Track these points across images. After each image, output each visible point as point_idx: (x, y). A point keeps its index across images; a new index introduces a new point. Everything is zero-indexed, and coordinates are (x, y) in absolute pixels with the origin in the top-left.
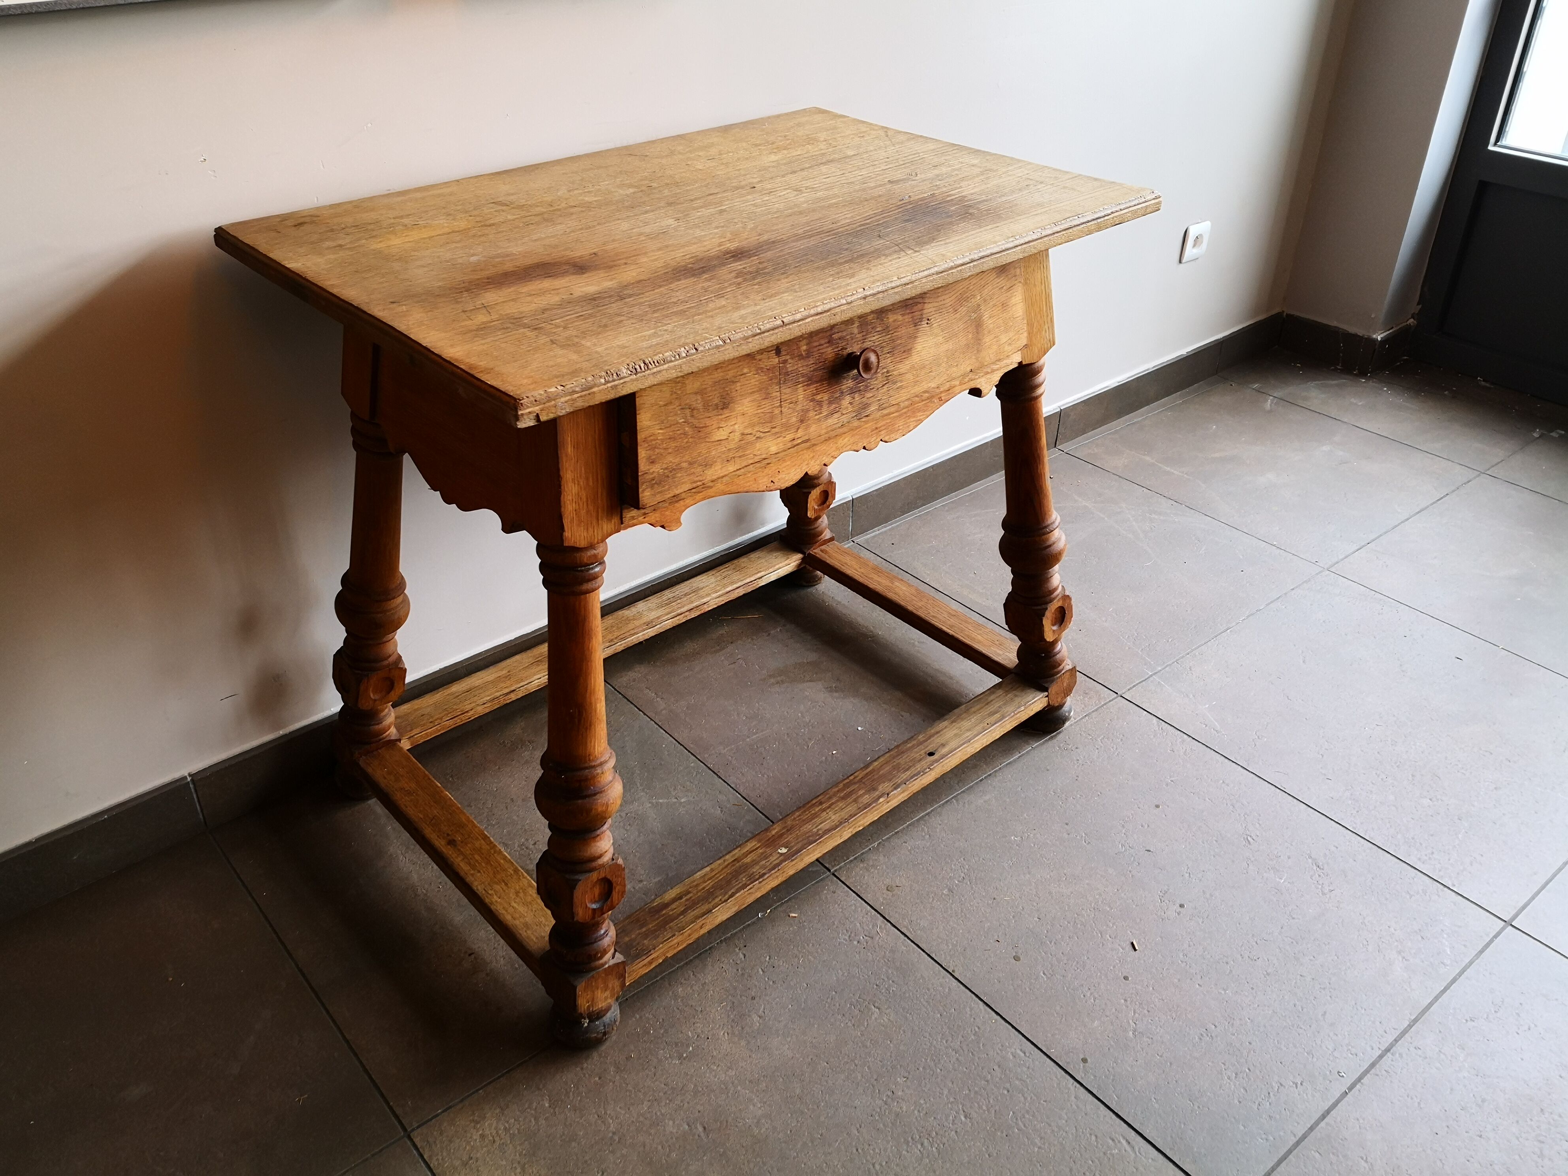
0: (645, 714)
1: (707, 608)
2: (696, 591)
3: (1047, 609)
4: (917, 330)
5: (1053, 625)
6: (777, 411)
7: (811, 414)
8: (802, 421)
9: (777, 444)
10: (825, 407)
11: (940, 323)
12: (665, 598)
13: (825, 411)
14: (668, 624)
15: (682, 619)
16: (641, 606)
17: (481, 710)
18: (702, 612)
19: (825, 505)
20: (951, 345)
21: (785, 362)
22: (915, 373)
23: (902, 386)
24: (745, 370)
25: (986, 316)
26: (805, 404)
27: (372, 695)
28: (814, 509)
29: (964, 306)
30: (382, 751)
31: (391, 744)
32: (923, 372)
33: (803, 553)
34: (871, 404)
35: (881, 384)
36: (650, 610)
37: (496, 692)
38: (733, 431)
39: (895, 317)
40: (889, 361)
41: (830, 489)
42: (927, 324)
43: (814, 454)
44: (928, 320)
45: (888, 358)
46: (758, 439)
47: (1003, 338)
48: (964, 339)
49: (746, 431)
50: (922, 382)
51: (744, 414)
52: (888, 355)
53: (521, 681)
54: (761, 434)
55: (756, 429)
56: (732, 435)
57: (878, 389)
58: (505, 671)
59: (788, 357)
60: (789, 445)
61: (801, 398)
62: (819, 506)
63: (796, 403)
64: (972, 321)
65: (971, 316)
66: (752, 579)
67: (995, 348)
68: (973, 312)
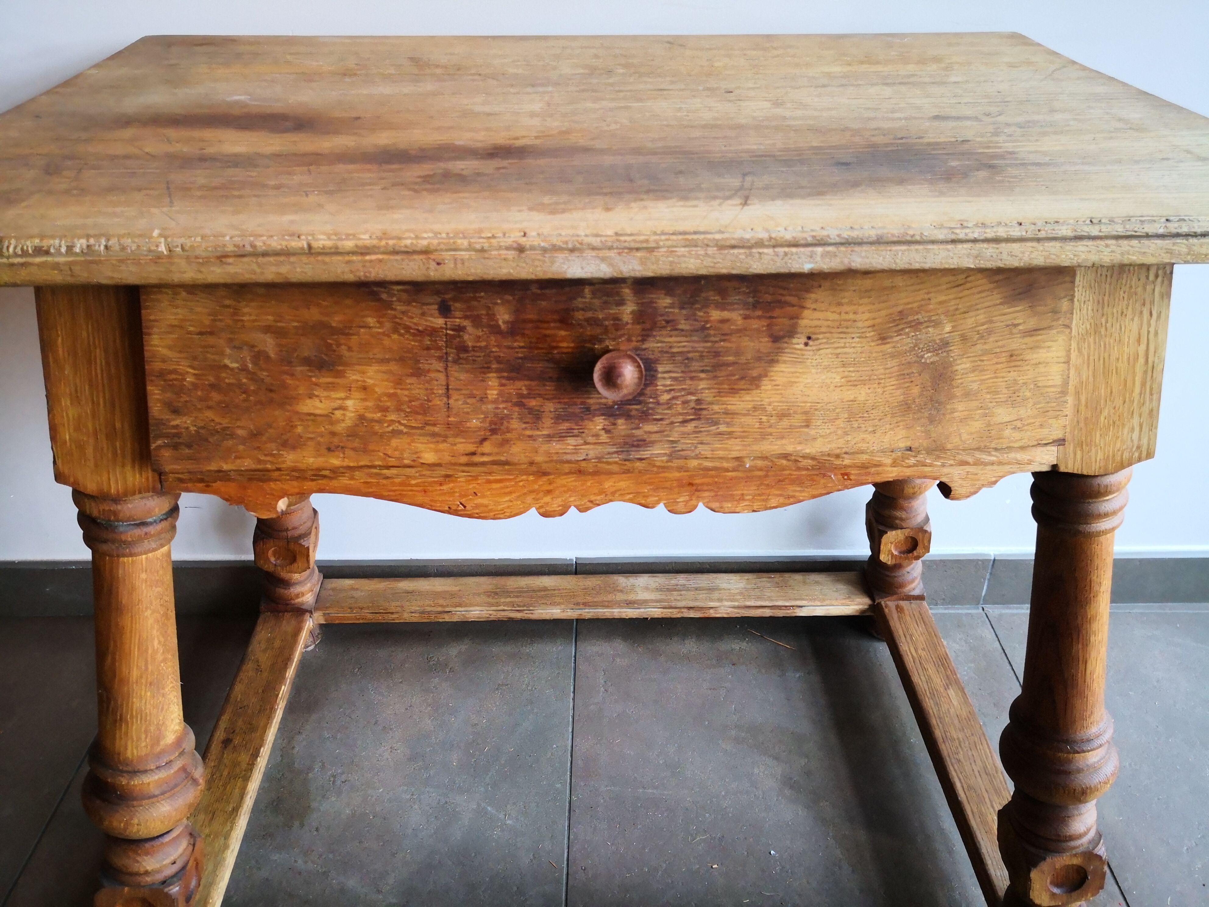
0: (574, 699)
1: (712, 614)
2: (711, 590)
3: (1045, 859)
4: (780, 351)
5: (1057, 885)
6: (438, 402)
7: (515, 424)
8: (494, 431)
9: (437, 451)
10: (547, 422)
11: (839, 351)
12: (673, 582)
13: (547, 426)
14: (655, 612)
15: (675, 614)
16: (643, 580)
17: (407, 617)
18: (706, 615)
19: (911, 554)
20: (862, 394)
21: (460, 329)
22: (764, 418)
23: (730, 433)
24: (371, 321)
25: (962, 366)
26: (501, 406)
27: (273, 559)
28: (892, 554)
29: (908, 334)
30: (287, 615)
31: (300, 612)
32: (785, 423)
33: (872, 599)
34: (653, 442)
35: (680, 418)
36: (647, 589)
37: (428, 605)
38: (342, 408)
39: (726, 314)
40: (702, 385)
41: (920, 537)
42: (806, 344)
43: (551, 487)
44: (809, 338)
45: (702, 379)
46: (396, 433)
47: (1003, 414)
48: (899, 392)
49: (369, 415)
50: (782, 438)
51: (365, 388)
52: (703, 375)
53: (460, 605)
54: (401, 428)
55: (392, 417)
56: (338, 414)
57: (672, 423)
58: (457, 588)
59: (466, 323)
60: (464, 459)
61: (493, 394)
62: (900, 552)
63: (483, 399)
64: (926, 366)
65: (922, 357)
66: (787, 604)
67: (977, 425)
68: (928, 351)
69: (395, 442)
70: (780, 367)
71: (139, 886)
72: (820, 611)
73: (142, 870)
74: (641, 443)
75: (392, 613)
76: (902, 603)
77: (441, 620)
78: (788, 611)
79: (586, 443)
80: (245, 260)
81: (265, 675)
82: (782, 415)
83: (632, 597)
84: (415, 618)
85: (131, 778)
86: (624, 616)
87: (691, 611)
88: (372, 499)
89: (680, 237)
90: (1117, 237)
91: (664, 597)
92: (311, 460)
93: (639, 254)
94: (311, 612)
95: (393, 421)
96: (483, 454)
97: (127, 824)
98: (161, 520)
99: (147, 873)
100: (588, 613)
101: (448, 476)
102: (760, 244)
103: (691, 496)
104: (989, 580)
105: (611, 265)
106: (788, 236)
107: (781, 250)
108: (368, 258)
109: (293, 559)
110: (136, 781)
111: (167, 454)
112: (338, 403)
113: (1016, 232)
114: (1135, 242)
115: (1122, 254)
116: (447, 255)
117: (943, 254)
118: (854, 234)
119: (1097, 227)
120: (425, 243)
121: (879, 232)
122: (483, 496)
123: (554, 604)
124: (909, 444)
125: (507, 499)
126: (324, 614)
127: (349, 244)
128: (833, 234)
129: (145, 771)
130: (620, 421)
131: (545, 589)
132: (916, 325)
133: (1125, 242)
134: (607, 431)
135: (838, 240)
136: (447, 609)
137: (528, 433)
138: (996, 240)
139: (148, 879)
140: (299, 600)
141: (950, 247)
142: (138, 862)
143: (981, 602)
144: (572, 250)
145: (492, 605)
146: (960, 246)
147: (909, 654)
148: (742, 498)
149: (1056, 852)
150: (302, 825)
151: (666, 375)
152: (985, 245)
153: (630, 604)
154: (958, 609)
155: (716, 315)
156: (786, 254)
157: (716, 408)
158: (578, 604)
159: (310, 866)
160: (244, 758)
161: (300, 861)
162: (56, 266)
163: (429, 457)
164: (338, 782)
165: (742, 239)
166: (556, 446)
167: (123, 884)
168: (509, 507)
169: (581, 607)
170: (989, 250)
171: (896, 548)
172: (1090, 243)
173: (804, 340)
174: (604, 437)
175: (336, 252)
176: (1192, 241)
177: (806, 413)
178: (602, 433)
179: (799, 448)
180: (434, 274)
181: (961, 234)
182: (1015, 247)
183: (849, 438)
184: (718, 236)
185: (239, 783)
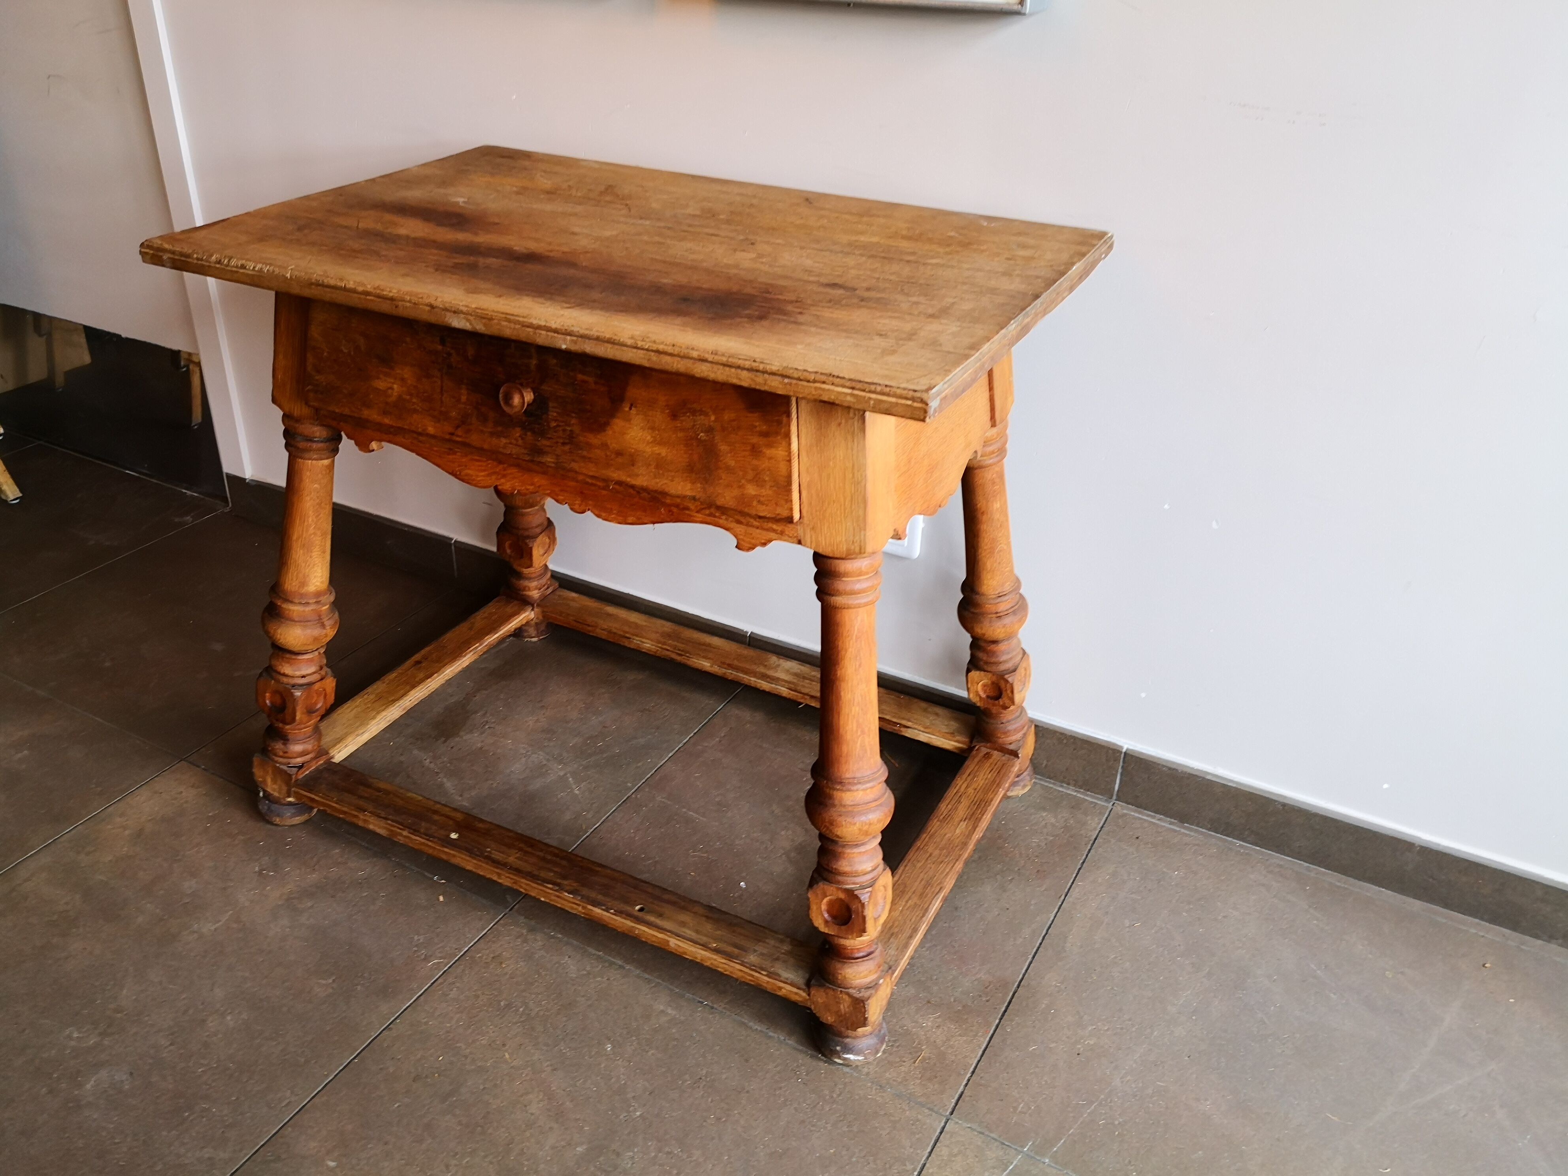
4: (615, 410)
5: (831, 915)
6: (437, 397)
8: (463, 423)
9: (435, 428)
10: (490, 424)
11: (649, 418)
13: (491, 427)
19: (997, 702)
20: (663, 451)
21: (449, 354)
22: (608, 453)
23: (590, 458)
24: (408, 339)
25: (723, 448)
26: (468, 407)
27: (508, 551)
28: (980, 697)
29: (689, 417)
30: (516, 602)
31: (525, 602)
32: (620, 460)
33: (971, 742)
34: (546, 453)
35: (561, 441)
36: (787, 671)
37: (614, 626)
38: (392, 388)
39: (585, 378)
40: (573, 421)
41: (1002, 684)
42: (630, 409)
43: (505, 472)
44: (632, 405)
45: (573, 417)
46: (415, 411)
47: (751, 490)
48: (685, 456)
49: (404, 396)
50: (618, 469)
51: (403, 379)
52: (574, 415)
53: (637, 636)
54: (418, 408)
55: (414, 400)
56: (390, 391)
57: (557, 443)
58: (644, 624)
59: (452, 351)
60: (447, 437)
61: (464, 398)
62: (988, 697)
63: (459, 401)
64: (700, 441)
65: (699, 435)
66: (895, 720)
67: (736, 492)
68: (702, 432)
69: (415, 416)
70: (616, 421)
71: (278, 681)
72: (923, 737)
73: (282, 672)
74: (540, 452)
75: (589, 625)
76: (996, 754)
77: (622, 644)
78: (895, 728)
79: (511, 443)
80: (319, 288)
81: (472, 633)
82: (619, 454)
83: (771, 673)
84: (603, 635)
85: (283, 603)
86: (758, 686)
87: (813, 700)
88: (414, 455)
89: (504, 316)
90: (724, 365)
91: (795, 681)
92: (376, 416)
93: (484, 321)
94: (533, 605)
95: (414, 403)
96: (458, 436)
97: (275, 630)
98: (322, 442)
99: (284, 675)
100: (731, 674)
101: (450, 449)
102: (539, 327)
103: (582, 501)
104: (1122, 775)
105: (471, 324)
106: (554, 326)
107: (549, 333)
108: (368, 297)
109: (522, 557)
110: (285, 606)
111: (311, 395)
112: (389, 385)
113: (670, 349)
114: (733, 370)
115: (727, 376)
116: (400, 303)
117: (630, 355)
118: (587, 332)
119: (713, 356)
120: (391, 294)
121: (599, 334)
122: (469, 469)
123: (706, 658)
124: (694, 494)
125: (482, 474)
126: (543, 612)
127: (360, 289)
128: (575, 329)
129: (292, 602)
130: (529, 434)
131: (709, 645)
132: (694, 412)
133: (727, 369)
134: (522, 439)
135: (577, 334)
136: (627, 635)
137: (481, 428)
138: (658, 352)
139: (285, 680)
140: (527, 593)
141: (635, 350)
142: (282, 665)
143: (1114, 797)
144: (455, 312)
145: (659, 642)
146: (639, 351)
147: (957, 788)
148: (610, 511)
149: (828, 881)
150: (445, 742)
151: (554, 410)
152: (653, 354)
153: (764, 677)
154: (1087, 795)
155: (580, 377)
156: (552, 337)
157: (581, 438)
158: (724, 663)
159: (432, 765)
160: (421, 675)
161: (428, 760)
162: (248, 275)
163: (431, 430)
164: (487, 727)
165: (532, 324)
166: (494, 441)
167: (272, 678)
168: (483, 480)
169: (726, 666)
170: (654, 357)
171: (985, 692)
172: (708, 365)
173: (629, 405)
174: (520, 442)
175: (354, 291)
176: (766, 376)
177: (631, 455)
178: (520, 439)
179: (628, 479)
180: (394, 312)
181: (640, 344)
182: (668, 359)
183: (658, 480)
184: (521, 319)
185: (408, 687)
